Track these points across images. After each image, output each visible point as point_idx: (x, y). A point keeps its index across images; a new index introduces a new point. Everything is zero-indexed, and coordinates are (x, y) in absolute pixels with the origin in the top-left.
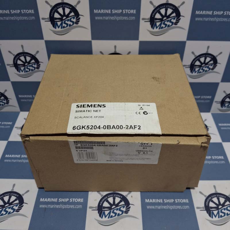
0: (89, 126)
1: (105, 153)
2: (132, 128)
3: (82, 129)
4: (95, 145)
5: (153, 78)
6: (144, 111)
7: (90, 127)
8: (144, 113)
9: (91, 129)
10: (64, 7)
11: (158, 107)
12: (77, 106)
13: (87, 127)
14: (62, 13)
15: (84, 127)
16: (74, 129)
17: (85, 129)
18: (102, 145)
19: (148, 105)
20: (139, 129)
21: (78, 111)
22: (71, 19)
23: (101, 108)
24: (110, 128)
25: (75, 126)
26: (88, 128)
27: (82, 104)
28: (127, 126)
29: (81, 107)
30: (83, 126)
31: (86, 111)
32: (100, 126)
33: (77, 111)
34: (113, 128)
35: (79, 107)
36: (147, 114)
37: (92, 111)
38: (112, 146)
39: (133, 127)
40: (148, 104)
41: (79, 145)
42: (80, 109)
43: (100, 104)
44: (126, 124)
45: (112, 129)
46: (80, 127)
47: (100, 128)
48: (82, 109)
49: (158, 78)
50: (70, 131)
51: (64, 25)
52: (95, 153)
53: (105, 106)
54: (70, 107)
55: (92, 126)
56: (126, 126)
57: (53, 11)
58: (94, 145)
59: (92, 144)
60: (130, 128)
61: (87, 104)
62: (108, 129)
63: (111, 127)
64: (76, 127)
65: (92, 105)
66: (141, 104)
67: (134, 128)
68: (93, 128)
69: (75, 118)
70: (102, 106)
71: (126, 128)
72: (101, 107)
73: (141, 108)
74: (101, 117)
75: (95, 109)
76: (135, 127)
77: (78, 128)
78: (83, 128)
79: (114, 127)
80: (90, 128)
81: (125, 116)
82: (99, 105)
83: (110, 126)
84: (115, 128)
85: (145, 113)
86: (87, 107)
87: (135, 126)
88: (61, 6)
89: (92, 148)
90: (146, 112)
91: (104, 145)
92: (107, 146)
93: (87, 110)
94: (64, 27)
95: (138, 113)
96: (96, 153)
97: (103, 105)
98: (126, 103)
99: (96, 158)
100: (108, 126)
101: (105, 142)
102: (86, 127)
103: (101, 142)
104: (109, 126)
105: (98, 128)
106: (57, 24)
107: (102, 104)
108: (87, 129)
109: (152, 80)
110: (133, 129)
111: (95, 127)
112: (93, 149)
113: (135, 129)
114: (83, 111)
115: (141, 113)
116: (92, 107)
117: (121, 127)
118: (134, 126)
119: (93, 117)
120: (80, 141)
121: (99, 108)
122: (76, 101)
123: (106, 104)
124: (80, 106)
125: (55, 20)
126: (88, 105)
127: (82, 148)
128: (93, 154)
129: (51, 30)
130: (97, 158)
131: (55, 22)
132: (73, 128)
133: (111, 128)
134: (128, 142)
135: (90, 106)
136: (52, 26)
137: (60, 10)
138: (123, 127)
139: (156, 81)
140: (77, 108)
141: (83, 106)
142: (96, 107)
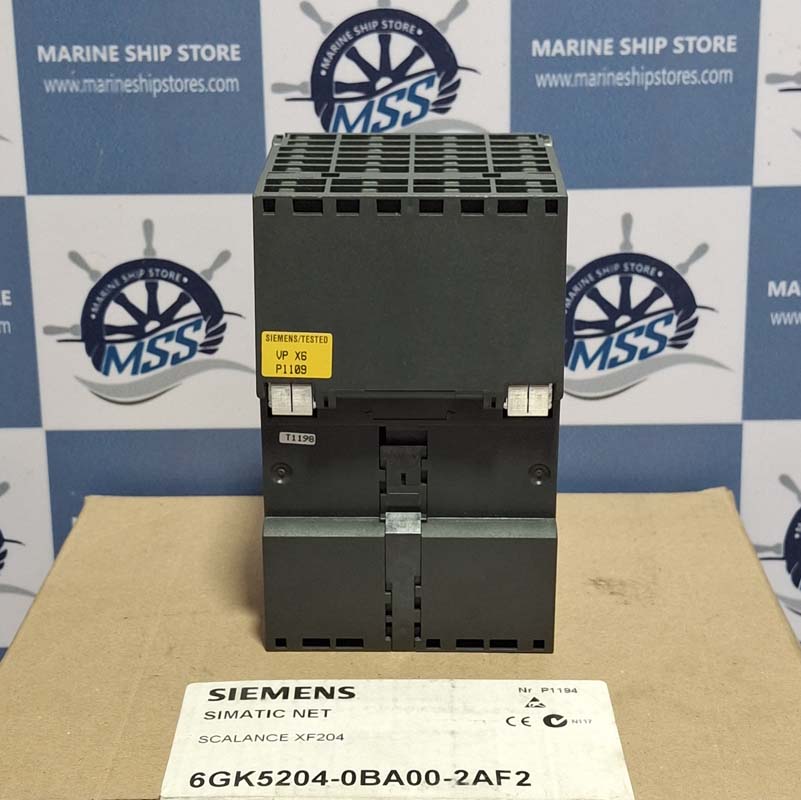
0: (271, 772)
2: (488, 780)
3: (236, 784)
5: (596, 583)
6: (546, 712)
7: (276, 778)
8: (547, 721)
9: (280, 783)
10: (155, 277)
11: (617, 699)
12: (213, 693)
13: (261, 777)
14: (142, 305)
15: (245, 777)
16: (197, 783)
17: (250, 784)
19: (568, 691)
20: (520, 784)
21: (217, 715)
22: (182, 330)
23: (336, 704)
24: (374, 781)
25: (202, 774)
26: (265, 781)
27: (239, 685)
28: (462, 775)
29: (232, 697)
30: (238, 773)
31: (255, 714)
32: (323, 774)
33: (210, 715)
34: (388, 780)
35: (222, 697)
36: (564, 723)
37: (289, 714)
39: (493, 777)
40: (571, 684)
42: (226, 705)
43: (327, 685)
44: (455, 766)
45: (385, 784)
46: (224, 776)
47: (323, 782)
48: (239, 705)
49: (622, 583)
51: (146, 357)
53: (352, 695)
54: (179, 697)
55: (285, 775)
56: (457, 772)
57: (104, 294)
60: (477, 780)
61: (262, 684)
62: (363, 783)
63: (383, 777)
64: (206, 779)
65: (285, 691)
66: (535, 686)
67: (494, 781)
68: (291, 780)
69: (204, 739)
70: (337, 694)
71: (453, 782)
72: (330, 696)
73: (534, 700)
74: (330, 737)
75: (303, 705)
76: (499, 778)
77: (217, 780)
78: (238, 779)
79: (394, 777)
80: (274, 782)
81: (453, 733)
82: (319, 690)
83: (377, 773)
84: (399, 780)
85: (554, 721)
86: (263, 697)
87: (502, 775)
88: (141, 273)
90: (558, 717)
93: (260, 712)
94: (147, 368)
95: (516, 721)
97: (342, 690)
98: (459, 683)
100: (363, 772)
102: (254, 778)
104: (367, 774)
105: (314, 780)
106: (114, 355)
107: (338, 684)
108: (260, 784)
109: (592, 588)
110: (491, 783)
113: (499, 783)
114: (240, 714)
115: (530, 721)
116: (286, 697)
117: (431, 777)
118: (498, 772)
119: (292, 736)
121: (323, 703)
122: (206, 675)
123: (358, 685)
124: (227, 694)
125: (108, 338)
126: (267, 691)
129: (84, 382)
131: (108, 346)
132: (193, 779)
133: (383, 781)
135: (275, 692)
136: (88, 360)
137: (137, 293)
138: (442, 778)
139: (612, 593)
140: (210, 700)
141: (245, 695)
142: (309, 698)
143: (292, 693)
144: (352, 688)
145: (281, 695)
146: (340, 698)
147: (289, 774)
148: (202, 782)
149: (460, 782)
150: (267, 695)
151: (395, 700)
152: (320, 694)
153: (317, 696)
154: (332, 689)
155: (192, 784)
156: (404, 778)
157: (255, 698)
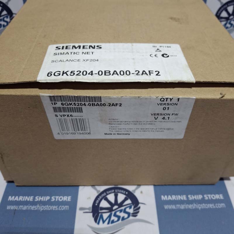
0: (74, 71)
1: (101, 121)
2: (146, 73)
3: (63, 75)
4: (85, 105)
6: (162, 53)
7: (76, 73)
8: (163, 55)
9: (77, 75)
11: (183, 49)
12: (57, 47)
13: (71, 73)
15: (66, 73)
16: (49, 75)
17: (67, 75)
18: (96, 103)
19: (168, 47)
20: (157, 75)
21: (58, 54)
23: (95, 50)
24: (109, 74)
25: (52, 72)
26: (72, 74)
27: (65, 45)
28: (137, 72)
29: (63, 49)
30: (63, 71)
31: (70, 53)
32: (92, 72)
33: (55, 54)
35: (59, 49)
36: (168, 56)
37: (81, 53)
38: (113, 105)
39: (148, 73)
40: (169, 45)
41: (59, 104)
43: (93, 45)
44: (135, 69)
45: (113, 75)
46: (59, 73)
47: (92, 74)
48: (65, 51)
49: (179, 19)
50: (42, 78)
52: (85, 119)
53: (101, 48)
54: (46, 49)
55: (79, 72)
56: (136, 71)
58: (83, 103)
59: (80, 103)
60: (143, 74)
61: (72, 45)
62: (105, 75)
63: (112, 73)
64: (53, 74)
65: (80, 47)
67: (148, 74)
68: (81, 74)
69: (53, 61)
70: (96, 47)
71: (135, 74)
72: (94, 48)
73: (158, 49)
74: (94, 60)
75: (85, 51)
76: (150, 73)
77: (56, 74)
78: (63, 73)
79: (115, 73)
80: (75, 74)
81: (133, 59)
82: (90, 46)
83: (110, 71)
84: (117, 74)
85: (165, 56)
86: (73, 48)
87: (151, 72)
89: (81, 110)
91: (99, 103)
92: (104, 105)
93: (71, 53)
95: (153, 56)
96: (87, 120)
97: (98, 46)
98: (134, 44)
99: (88, 129)
100: (105, 71)
101: (101, 97)
102: (69, 73)
103: (95, 99)
104: (106, 72)
105: (89, 74)
107: (96, 45)
108: (70, 75)
110: (147, 75)
111: (85, 73)
112: (82, 112)
113: (150, 75)
114: (65, 53)
115: (158, 56)
116: (80, 48)
117: (127, 73)
118: (149, 71)
119: (82, 60)
120: (60, 96)
121: (92, 50)
122: (55, 42)
123: (103, 45)
124: (61, 48)
127: (64, 110)
128: (82, 121)
130: (90, 130)
132: (48, 74)
133: (112, 74)
134: (139, 97)
135: (76, 47)
138: (131, 73)
140: (56, 50)
141: (67, 48)
142: (87, 49)
143: (82, 47)
144: (101, 46)
145: (78, 48)
146: (97, 49)
147: (80, 72)
148: (51, 74)
149: (137, 74)
150: (74, 48)
151: (114, 49)
152: (91, 47)
153: (90, 48)
154: (94, 46)
155: (48, 76)
156: (119, 73)
157: (70, 49)
